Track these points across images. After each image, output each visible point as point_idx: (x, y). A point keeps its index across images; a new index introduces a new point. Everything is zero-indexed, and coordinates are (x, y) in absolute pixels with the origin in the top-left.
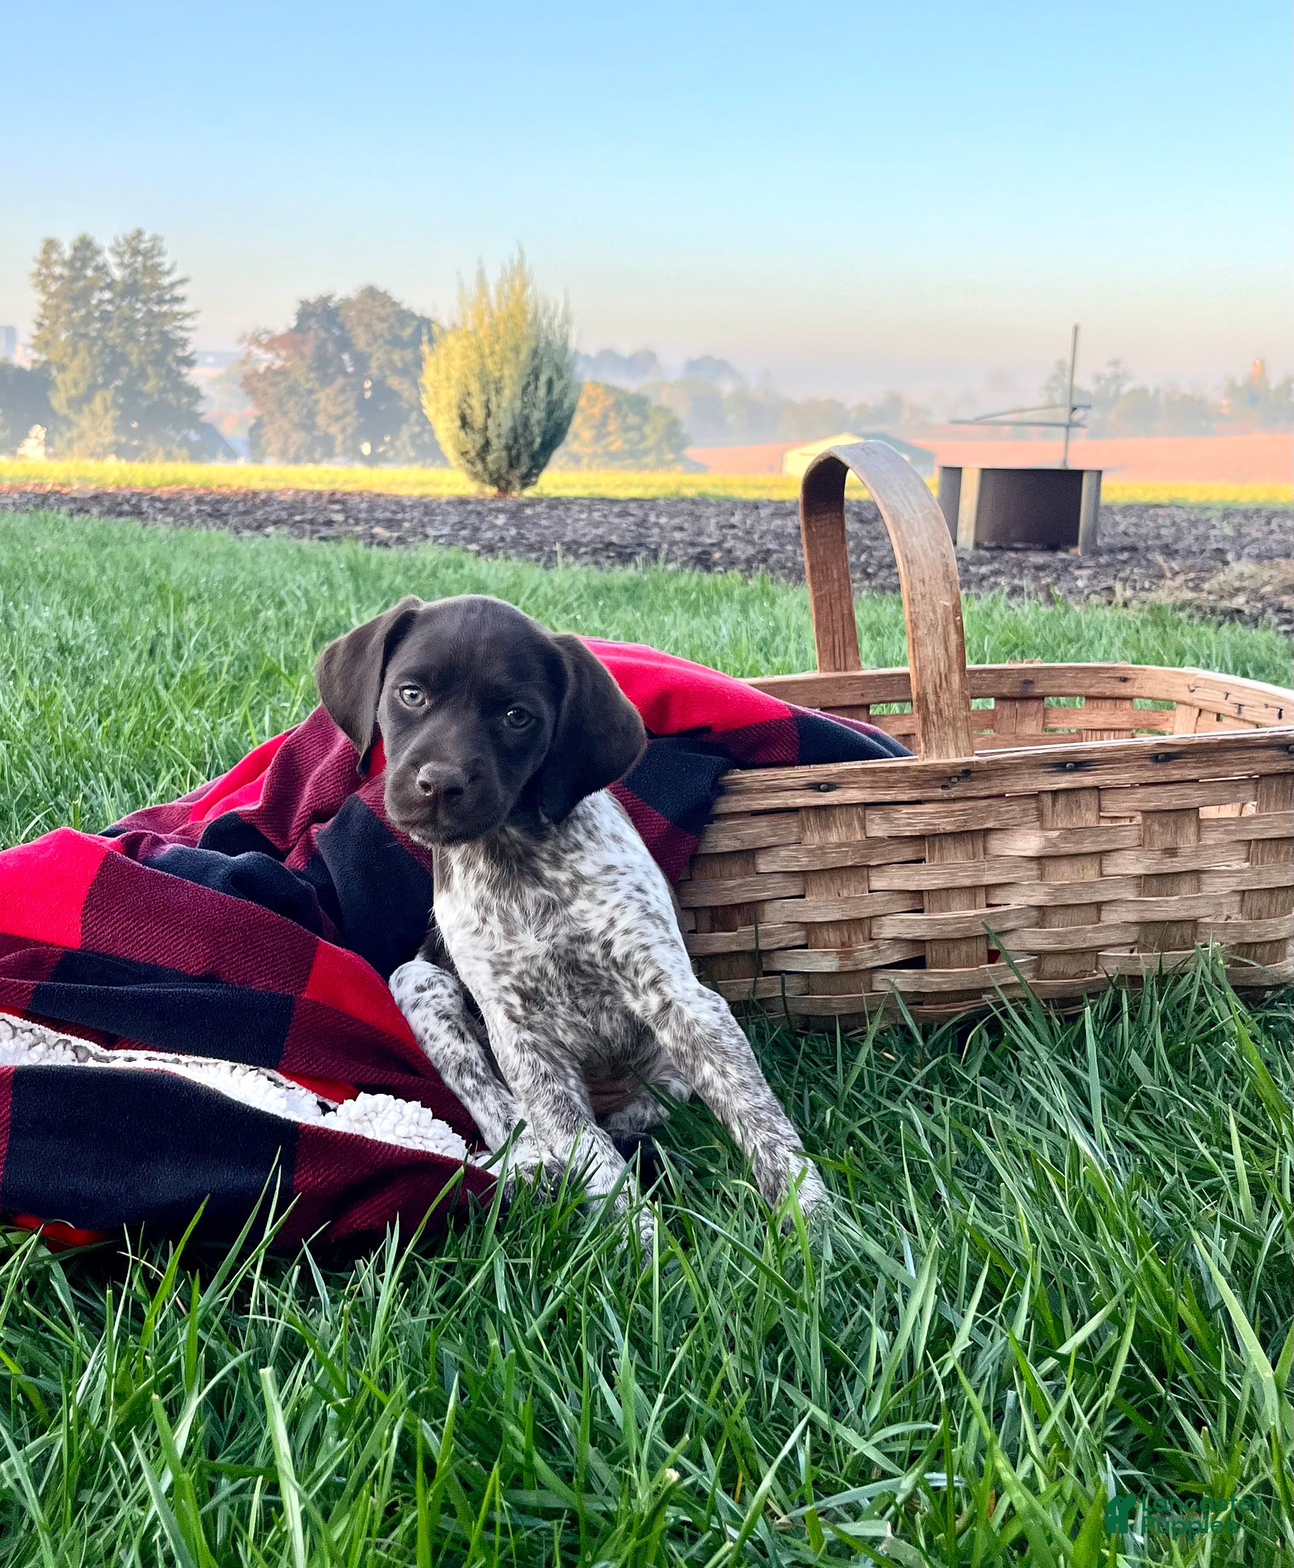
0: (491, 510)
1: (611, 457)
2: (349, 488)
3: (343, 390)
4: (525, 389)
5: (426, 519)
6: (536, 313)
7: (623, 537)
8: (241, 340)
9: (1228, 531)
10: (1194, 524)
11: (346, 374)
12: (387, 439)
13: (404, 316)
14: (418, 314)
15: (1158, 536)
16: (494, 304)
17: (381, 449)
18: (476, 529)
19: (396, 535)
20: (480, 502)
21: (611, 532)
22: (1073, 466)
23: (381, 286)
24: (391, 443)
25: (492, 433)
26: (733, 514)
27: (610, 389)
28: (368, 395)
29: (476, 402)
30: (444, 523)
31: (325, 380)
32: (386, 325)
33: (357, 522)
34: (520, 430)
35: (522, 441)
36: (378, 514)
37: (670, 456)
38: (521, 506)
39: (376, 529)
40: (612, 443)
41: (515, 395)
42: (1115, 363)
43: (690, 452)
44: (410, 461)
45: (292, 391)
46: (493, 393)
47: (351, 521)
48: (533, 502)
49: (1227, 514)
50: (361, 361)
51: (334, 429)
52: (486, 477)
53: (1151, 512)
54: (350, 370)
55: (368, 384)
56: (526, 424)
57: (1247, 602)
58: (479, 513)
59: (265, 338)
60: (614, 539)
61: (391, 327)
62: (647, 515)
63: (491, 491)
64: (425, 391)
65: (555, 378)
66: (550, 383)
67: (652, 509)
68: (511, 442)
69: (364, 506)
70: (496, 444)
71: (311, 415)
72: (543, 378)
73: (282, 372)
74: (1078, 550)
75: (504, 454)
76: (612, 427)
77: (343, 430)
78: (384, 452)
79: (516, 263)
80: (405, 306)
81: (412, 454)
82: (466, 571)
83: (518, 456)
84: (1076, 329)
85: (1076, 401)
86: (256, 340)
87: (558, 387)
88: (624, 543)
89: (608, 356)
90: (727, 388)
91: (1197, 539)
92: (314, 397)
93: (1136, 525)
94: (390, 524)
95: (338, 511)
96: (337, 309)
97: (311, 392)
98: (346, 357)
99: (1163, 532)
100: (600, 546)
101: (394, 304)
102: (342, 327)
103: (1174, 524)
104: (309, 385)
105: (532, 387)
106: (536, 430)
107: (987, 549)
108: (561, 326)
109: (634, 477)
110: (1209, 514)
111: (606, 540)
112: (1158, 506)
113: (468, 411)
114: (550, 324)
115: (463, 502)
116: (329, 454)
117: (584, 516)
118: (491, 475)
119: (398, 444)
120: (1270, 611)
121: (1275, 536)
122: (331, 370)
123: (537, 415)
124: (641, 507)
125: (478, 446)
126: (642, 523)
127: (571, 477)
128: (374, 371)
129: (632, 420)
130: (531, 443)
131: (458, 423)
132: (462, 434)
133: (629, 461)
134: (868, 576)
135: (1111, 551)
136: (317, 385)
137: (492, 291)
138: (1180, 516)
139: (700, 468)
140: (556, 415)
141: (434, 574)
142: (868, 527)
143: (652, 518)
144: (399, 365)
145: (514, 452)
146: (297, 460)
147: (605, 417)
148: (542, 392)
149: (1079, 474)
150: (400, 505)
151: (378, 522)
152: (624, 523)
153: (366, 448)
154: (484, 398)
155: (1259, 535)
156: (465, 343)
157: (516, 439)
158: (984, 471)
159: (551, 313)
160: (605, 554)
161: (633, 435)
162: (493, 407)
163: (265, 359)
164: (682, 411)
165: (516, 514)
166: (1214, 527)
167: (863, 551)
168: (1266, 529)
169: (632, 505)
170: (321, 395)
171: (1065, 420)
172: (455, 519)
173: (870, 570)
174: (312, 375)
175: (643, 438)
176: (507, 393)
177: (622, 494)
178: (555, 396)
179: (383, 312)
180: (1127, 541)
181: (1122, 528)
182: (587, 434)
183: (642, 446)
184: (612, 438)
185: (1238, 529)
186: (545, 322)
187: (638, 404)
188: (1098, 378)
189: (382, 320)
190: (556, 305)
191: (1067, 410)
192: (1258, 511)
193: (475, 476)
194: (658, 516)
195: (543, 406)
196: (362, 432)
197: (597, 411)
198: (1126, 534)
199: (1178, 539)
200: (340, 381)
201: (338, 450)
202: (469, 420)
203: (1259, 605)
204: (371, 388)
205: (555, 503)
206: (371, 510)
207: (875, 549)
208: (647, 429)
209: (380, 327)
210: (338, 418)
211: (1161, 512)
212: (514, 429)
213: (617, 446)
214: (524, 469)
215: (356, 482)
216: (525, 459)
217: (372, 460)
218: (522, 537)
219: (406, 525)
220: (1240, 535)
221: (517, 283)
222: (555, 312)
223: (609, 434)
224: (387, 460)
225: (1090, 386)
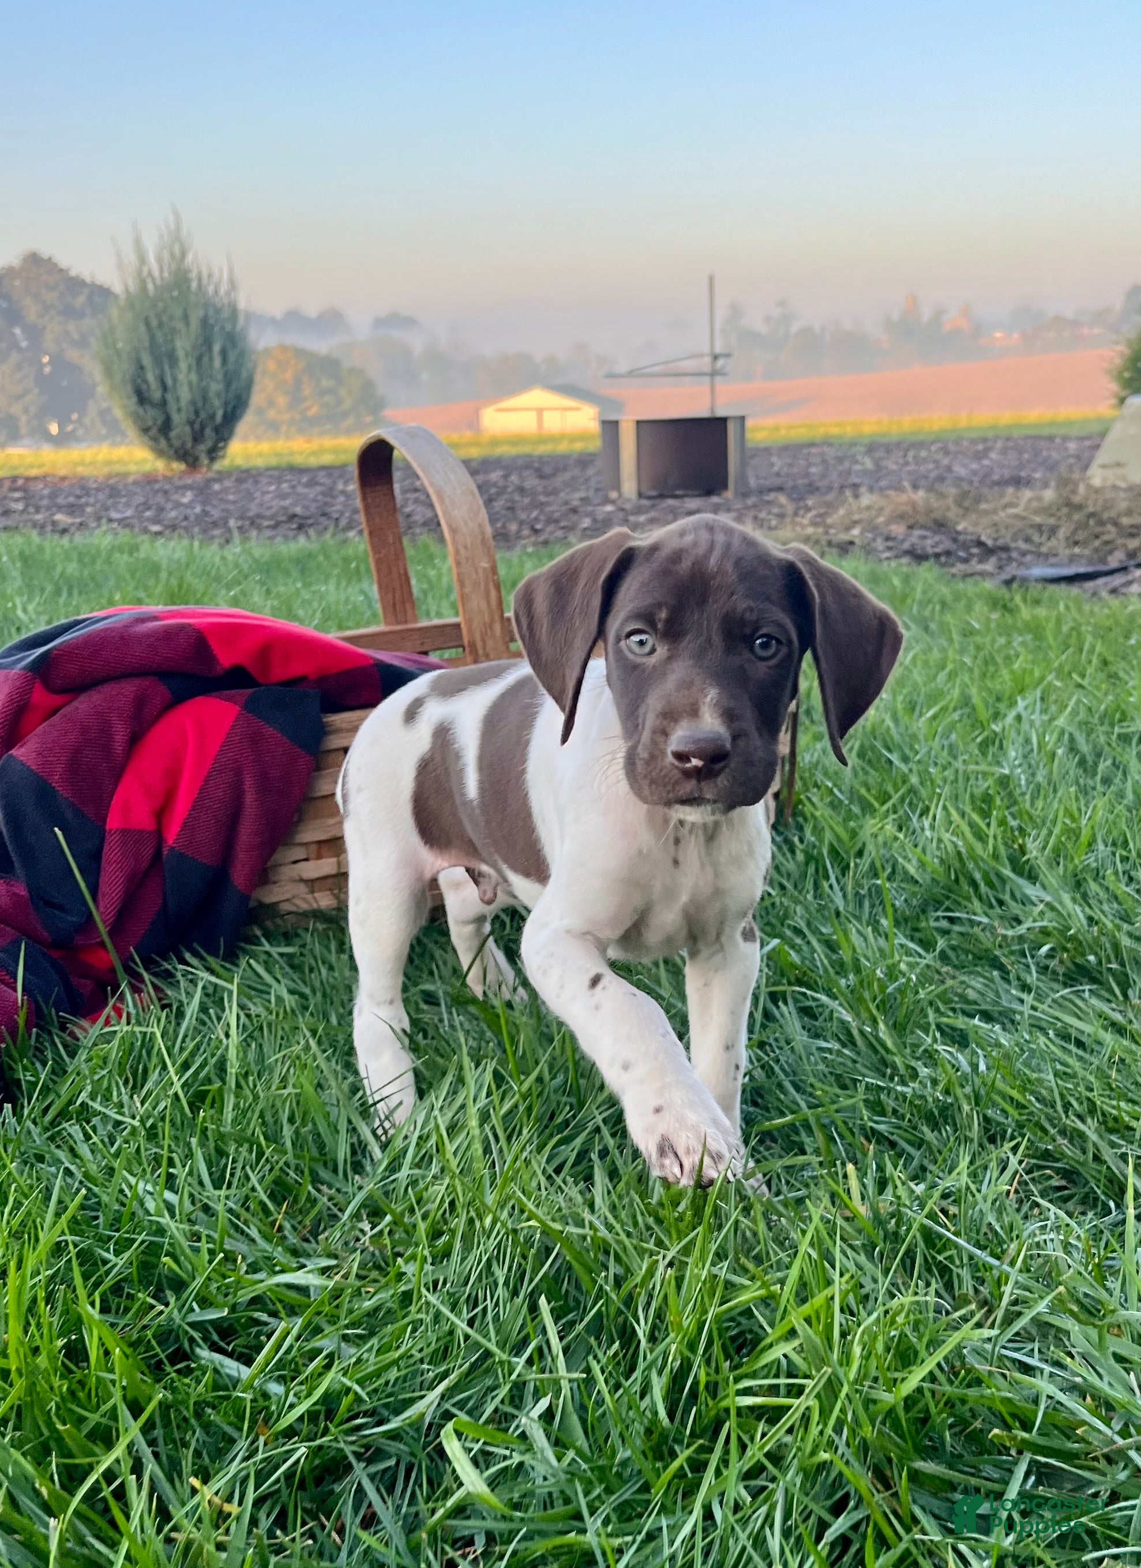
0: (178, 488)
1: (306, 425)
2: (34, 472)
3: (19, 367)
4: (199, 360)
5: (110, 502)
6: (200, 280)
7: (306, 508)
9: (869, 464)
10: (840, 460)
11: (20, 350)
12: (74, 416)
13: (74, 283)
14: (88, 280)
15: (807, 475)
16: (156, 273)
17: (70, 428)
18: (161, 509)
19: (78, 520)
20: (167, 479)
21: (294, 505)
22: (720, 413)
23: (45, 252)
24: (79, 420)
25: (172, 407)
27: (300, 353)
28: (47, 370)
29: (151, 378)
30: (127, 505)
32: (55, 294)
33: (38, 510)
34: (200, 404)
35: (203, 415)
36: (60, 501)
37: (369, 419)
38: (209, 482)
39: (58, 517)
40: (308, 408)
41: (190, 367)
42: (782, 304)
43: (387, 413)
44: (100, 439)
46: (167, 367)
47: (31, 509)
48: (221, 476)
49: (871, 448)
50: (34, 333)
51: (16, 409)
52: (171, 452)
53: (805, 451)
54: (24, 344)
55: (46, 359)
56: (205, 398)
57: (862, 533)
58: (166, 492)
60: (298, 510)
61: (62, 296)
62: (335, 483)
63: (179, 466)
65: (228, 347)
66: (224, 353)
67: (341, 476)
68: (192, 416)
69: (46, 492)
70: (177, 419)
72: (217, 348)
74: (729, 494)
75: (187, 429)
76: (307, 391)
77: (26, 411)
78: (73, 431)
80: (73, 273)
81: (104, 431)
82: (142, 555)
83: (202, 430)
84: (711, 280)
85: (718, 350)
87: (232, 356)
88: (308, 514)
89: (294, 319)
90: (417, 343)
91: (840, 474)
93: (790, 465)
94: (72, 509)
95: (17, 500)
98: (17, 331)
99: (813, 470)
100: (284, 518)
101: (61, 270)
102: (8, 298)
103: (824, 462)
105: (206, 359)
106: (217, 403)
107: (650, 498)
108: (228, 293)
109: (328, 442)
110: (854, 450)
111: (291, 511)
112: (812, 445)
113: (144, 387)
114: (216, 292)
115: (149, 480)
116: (14, 436)
117: (273, 488)
118: (176, 452)
119: (87, 421)
120: (879, 540)
121: (908, 468)
123: (215, 387)
124: (330, 475)
125: (159, 422)
126: (330, 492)
127: (265, 447)
128: (50, 345)
129: (326, 383)
130: (212, 417)
131: (135, 399)
132: (141, 411)
133: (328, 426)
134: (536, 531)
135: (762, 491)
137: (151, 258)
138: (830, 453)
140: (234, 387)
141: (108, 561)
142: (543, 482)
143: (340, 486)
144: (76, 336)
145: (197, 426)
147: (299, 381)
148: (217, 362)
149: (723, 421)
150: (83, 487)
151: (60, 508)
152: (312, 493)
153: (54, 429)
154: (158, 371)
155: (894, 467)
157: (197, 413)
158: (639, 423)
159: (215, 279)
160: (287, 526)
161: (328, 398)
162: (169, 381)
164: (375, 372)
165: (203, 491)
166: (857, 462)
167: (536, 507)
168: (901, 461)
169: (322, 473)
171: (707, 369)
172: (139, 499)
173: (538, 527)
175: (339, 401)
176: (183, 365)
177: (313, 461)
178: (231, 366)
179: (51, 280)
180: (778, 481)
181: (776, 469)
182: (282, 401)
183: (339, 410)
184: (308, 403)
185: (877, 464)
186: (211, 289)
187: (329, 365)
188: (768, 319)
189: (50, 288)
190: (221, 269)
191: (707, 360)
192: (898, 444)
193: (160, 453)
194: (346, 483)
195: (220, 376)
196: (45, 413)
197: (289, 375)
198: (778, 475)
199: (824, 476)
200: (14, 357)
201: (23, 431)
202: (146, 395)
203: (870, 535)
204: (50, 363)
205: (246, 476)
206: (53, 496)
207: (548, 504)
208: (343, 392)
209: (49, 296)
210: (19, 397)
211: (814, 450)
212: (193, 402)
213: (314, 410)
214: (209, 443)
215: (41, 466)
216: (208, 431)
217: (61, 441)
218: (205, 513)
219: (89, 510)
220: (878, 467)
221: (176, 250)
222: (221, 277)
223: (304, 399)
224: (78, 440)
225: (761, 328)
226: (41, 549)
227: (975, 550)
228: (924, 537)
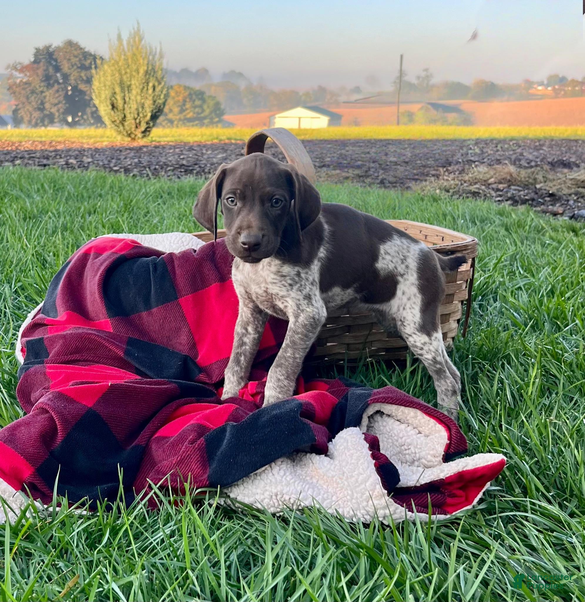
0: (126, 149)
1: (188, 121)
2: (60, 139)
3: (58, 91)
4: (142, 90)
6: (146, 52)
7: (189, 161)
8: (8, 67)
9: (477, 151)
10: (461, 148)
11: (59, 83)
12: (80, 114)
13: (86, 55)
14: (92, 53)
15: (445, 155)
16: (126, 49)
17: (77, 119)
18: (118, 159)
19: (80, 163)
21: (182, 160)
23: (74, 40)
24: (82, 116)
25: (127, 112)
26: (243, 148)
27: (186, 88)
28: (70, 93)
29: (119, 97)
31: (49, 86)
32: (77, 59)
33: (62, 157)
34: (140, 110)
35: (141, 115)
36: (72, 153)
37: (217, 119)
38: (141, 147)
39: (70, 161)
40: (189, 113)
41: (137, 93)
43: (226, 117)
44: (91, 125)
45: (33, 92)
46: (127, 92)
47: (58, 157)
48: (147, 145)
49: (477, 142)
50: (66, 77)
51: (54, 110)
52: (125, 133)
54: (61, 81)
55: (70, 88)
56: (143, 108)
57: (482, 187)
58: (121, 151)
59: (19, 67)
60: (185, 162)
61: (80, 60)
62: (202, 150)
63: (127, 139)
64: (94, 92)
65: (156, 84)
66: (154, 87)
68: (136, 116)
70: (129, 117)
71: (42, 103)
72: (151, 85)
73: (27, 83)
75: (133, 121)
76: (188, 106)
77: (58, 111)
78: (79, 120)
79: (136, 29)
80: (86, 50)
81: (92, 121)
83: (140, 122)
84: (402, 56)
86: (15, 68)
89: (185, 72)
90: (242, 85)
92: (44, 94)
94: (77, 157)
96: (54, 51)
97: (42, 92)
98: (58, 75)
101: (81, 48)
102: (56, 60)
104: (41, 89)
105: (145, 89)
106: (148, 109)
108: (159, 59)
110: (469, 143)
113: (115, 101)
114: (154, 58)
116: (52, 122)
118: (127, 132)
119: (85, 116)
121: (499, 153)
122: (51, 82)
123: (148, 102)
125: (120, 118)
127: (167, 131)
128: (73, 82)
129: (198, 103)
130: (146, 116)
131: (110, 107)
132: (112, 113)
133: (197, 122)
136: (45, 89)
137: (125, 43)
139: (230, 125)
140: (158, 102)
144: (85, 78)
145: (138, 121)
146: (36, 125)
147: (185, 101)
148: (150, 91)
151: (72, 157)
152: (191, 154)
153: (70, 119)
154: (122, 95)
155: (492, 152)
156: (113, 68)
157: (138, 114)
159: (154, 53)
161: (198, 110)
162: (127, 99)
163: (19, 77)
164: (221, 98)
166: (471, 149)
168: (495, 149)
169: (195, 145)
170: (47, 94)
174: (42, 84)
175: (203, 111)
176: (134, 92)
178: (157, 93)
179: (76, 53)
182: (176, 110)
183: (202, 115)
184: (188, 111)
185: (482, 149)
186: (151, 57)
187: (201, 95)
188: (418, 78)
189: (76, 57)
190: (156, 49)
192: (492, 140)
193: (119, 133)
194: (207, 150)
195: (151, 98)
196: (67, 112)
197: (181, 98)
199: (454, 156)
200: (56, 86)
201: (56, 120)
202: (115, 105)
204: (71, 90)
206: (68, 151)
208: (205, 107)
209: (74, 60)
210: (56, 105)
212: (137, 109)
213: (190, 115)
214: (143, 129)
215: (63, 136)
216: (143, 124)
217: (72, 125)
220: (483, 153)
221: (137, 39)
222: (156, 52)
223: (187, 109)
224: (80, 125)
225: (414, 81)
226: (62, 177)
227: (548, 199)
228: (519, 191)
